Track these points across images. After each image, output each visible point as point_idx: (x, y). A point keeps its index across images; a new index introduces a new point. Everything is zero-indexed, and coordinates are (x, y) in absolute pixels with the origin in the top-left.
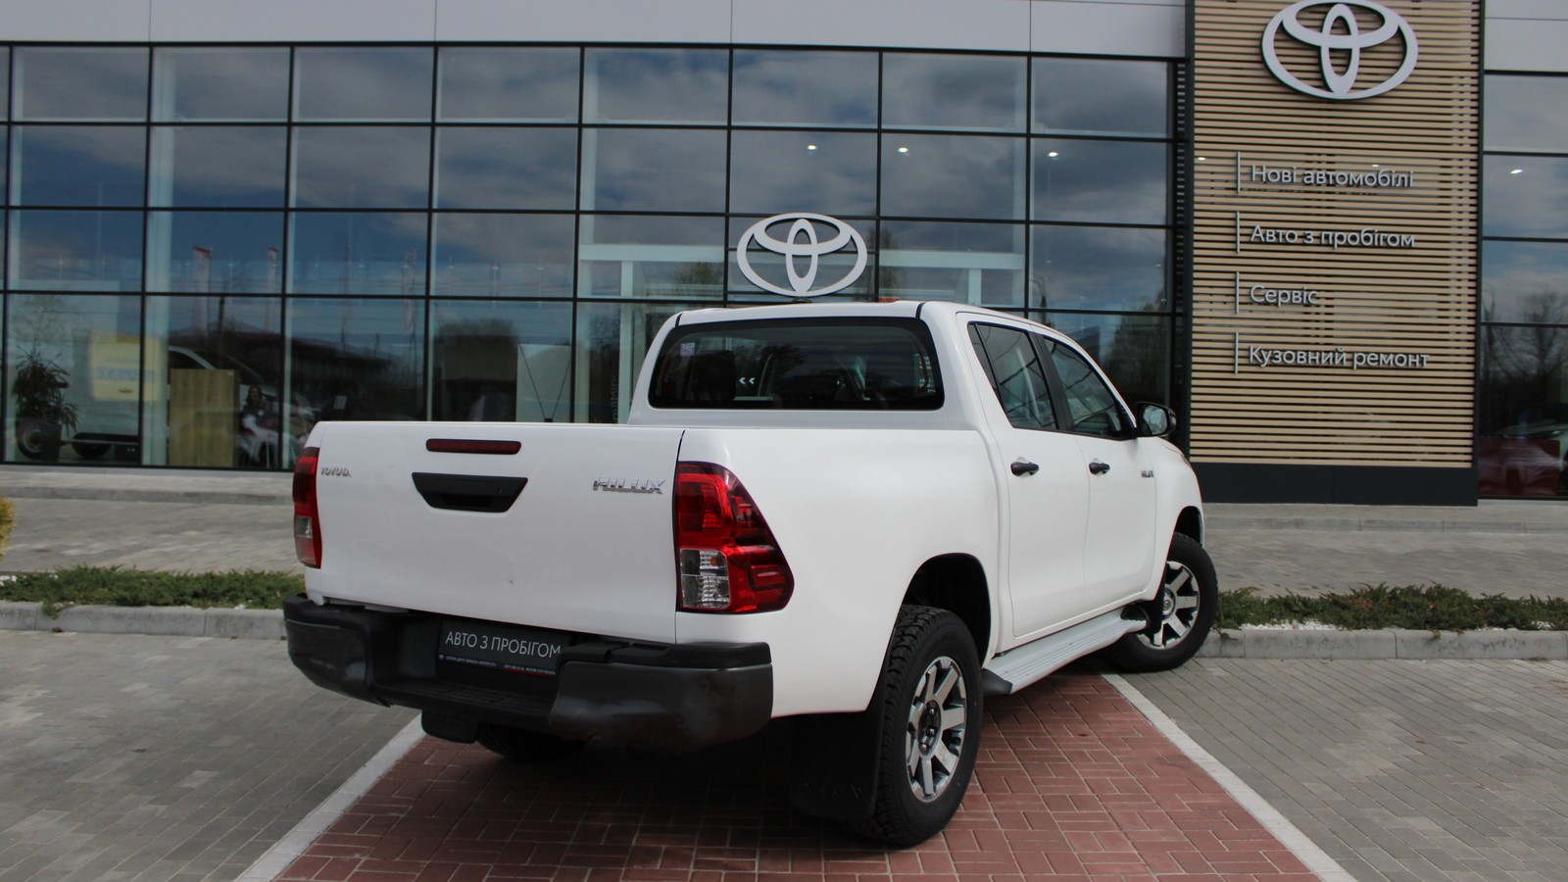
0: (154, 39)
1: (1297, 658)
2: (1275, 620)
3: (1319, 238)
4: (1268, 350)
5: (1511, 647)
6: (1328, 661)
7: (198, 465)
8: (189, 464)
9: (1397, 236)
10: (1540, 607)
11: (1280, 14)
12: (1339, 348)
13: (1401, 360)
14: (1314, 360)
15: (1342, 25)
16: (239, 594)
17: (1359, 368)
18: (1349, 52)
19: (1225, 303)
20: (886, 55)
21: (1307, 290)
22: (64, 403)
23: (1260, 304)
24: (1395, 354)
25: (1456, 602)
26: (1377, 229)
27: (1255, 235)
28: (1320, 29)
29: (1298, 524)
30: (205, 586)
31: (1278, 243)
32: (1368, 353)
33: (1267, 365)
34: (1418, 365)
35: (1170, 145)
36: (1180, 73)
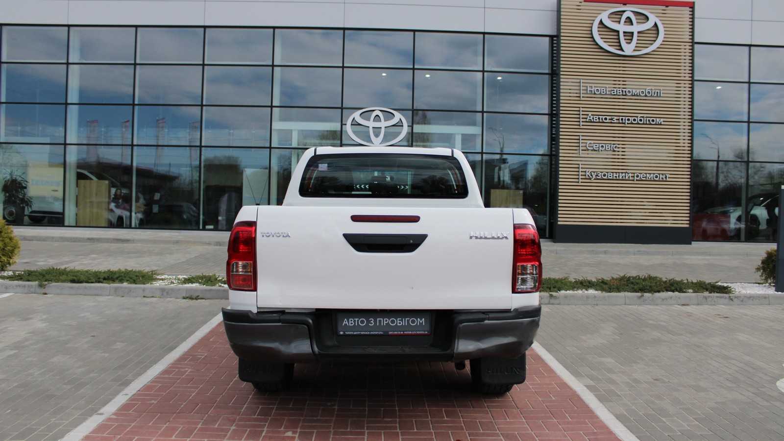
0: (70, 23)
1: (582, 305)
2: (576, 289)
3: (619, 120)
4: (594, 172)
5: (674, 300)
6: (596, 306)
7: (91, 225)
8: (87, 225)
9: (655, 119)
10: (690, 284)
11: (600, 15)
12: (628, 171)
13: (656, 177)
14: (616, 177)
15: (629, 21)
16: (124, 278)
17: (637, 180)
18: (632, 33)
19: (575, 150)
20: (416, 33)
21: (613, 144)
22: (26, 196)
23: (592, 150)
24: (654, 174)
25: (655, 282)
26: (645, 116)
27: (589, 118)
28: (619, 22)
29: (605, 252)
31: (600, 122)
32: (641, 173)
33: (594, 179)
34: (664, 179)
35: (550, 76)
36: (555, 42)
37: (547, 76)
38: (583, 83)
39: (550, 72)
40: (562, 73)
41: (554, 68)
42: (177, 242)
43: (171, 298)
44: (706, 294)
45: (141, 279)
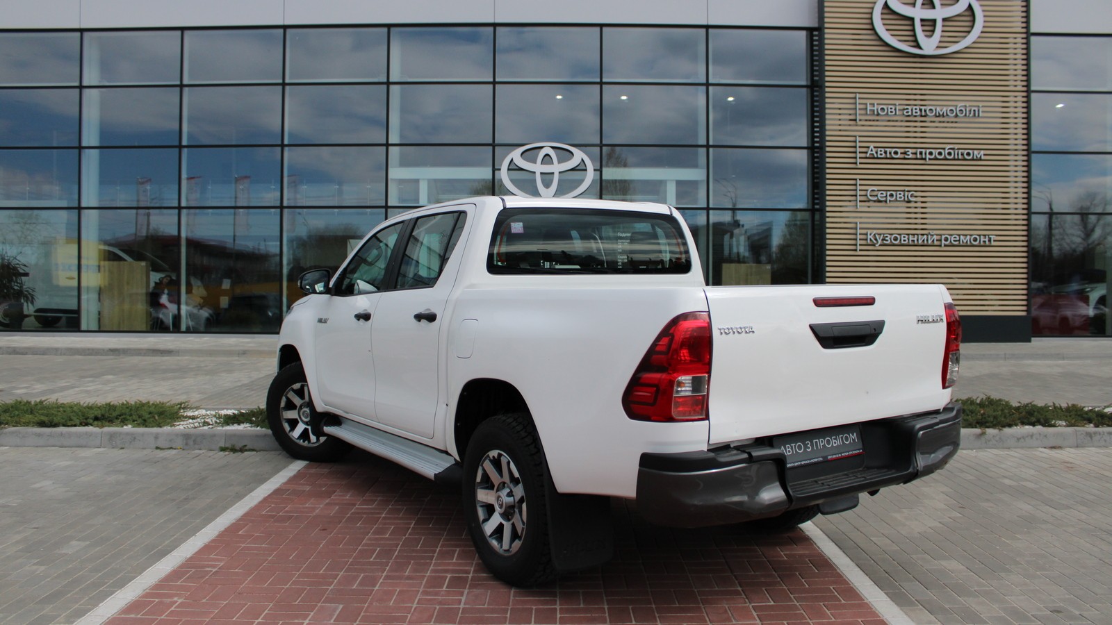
0: (84, 26)
3: (916, 154)
4: (880, 234)
5: (1037, 439)
7: (121, 329)
8: (115, 329)
9: (971, 152)
10: (1060, 411)
12: (931, 232)
13: (975, 240)
14: (913, 241)
15: (929, 2)
16: (128, 417)
17: (945, 246)
18: (934, 21)
19: (850, 201)
21: (908, 191)
23: (875, 201)
24: (971, 235)
25: (1000, 408)
26: (956, 147)
27: (869, 152)
28: (913, 5)
30: (103, 412)
31: (887, 158)
32: (951, 235)
33: (880, 245)
34: (987, 243)
35: (809, 90)
36: (815, 38)
37: (804, 90)
38: (859, 98)
39: (809, 84)
40: (827, 84)
41: (815, 78)
42: (244, 353)
43: (200, 449)
44: (1090, 428)
45: (157, 418)
